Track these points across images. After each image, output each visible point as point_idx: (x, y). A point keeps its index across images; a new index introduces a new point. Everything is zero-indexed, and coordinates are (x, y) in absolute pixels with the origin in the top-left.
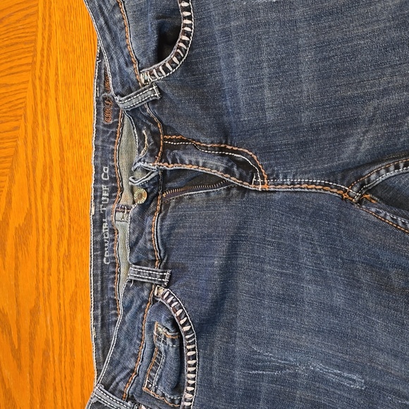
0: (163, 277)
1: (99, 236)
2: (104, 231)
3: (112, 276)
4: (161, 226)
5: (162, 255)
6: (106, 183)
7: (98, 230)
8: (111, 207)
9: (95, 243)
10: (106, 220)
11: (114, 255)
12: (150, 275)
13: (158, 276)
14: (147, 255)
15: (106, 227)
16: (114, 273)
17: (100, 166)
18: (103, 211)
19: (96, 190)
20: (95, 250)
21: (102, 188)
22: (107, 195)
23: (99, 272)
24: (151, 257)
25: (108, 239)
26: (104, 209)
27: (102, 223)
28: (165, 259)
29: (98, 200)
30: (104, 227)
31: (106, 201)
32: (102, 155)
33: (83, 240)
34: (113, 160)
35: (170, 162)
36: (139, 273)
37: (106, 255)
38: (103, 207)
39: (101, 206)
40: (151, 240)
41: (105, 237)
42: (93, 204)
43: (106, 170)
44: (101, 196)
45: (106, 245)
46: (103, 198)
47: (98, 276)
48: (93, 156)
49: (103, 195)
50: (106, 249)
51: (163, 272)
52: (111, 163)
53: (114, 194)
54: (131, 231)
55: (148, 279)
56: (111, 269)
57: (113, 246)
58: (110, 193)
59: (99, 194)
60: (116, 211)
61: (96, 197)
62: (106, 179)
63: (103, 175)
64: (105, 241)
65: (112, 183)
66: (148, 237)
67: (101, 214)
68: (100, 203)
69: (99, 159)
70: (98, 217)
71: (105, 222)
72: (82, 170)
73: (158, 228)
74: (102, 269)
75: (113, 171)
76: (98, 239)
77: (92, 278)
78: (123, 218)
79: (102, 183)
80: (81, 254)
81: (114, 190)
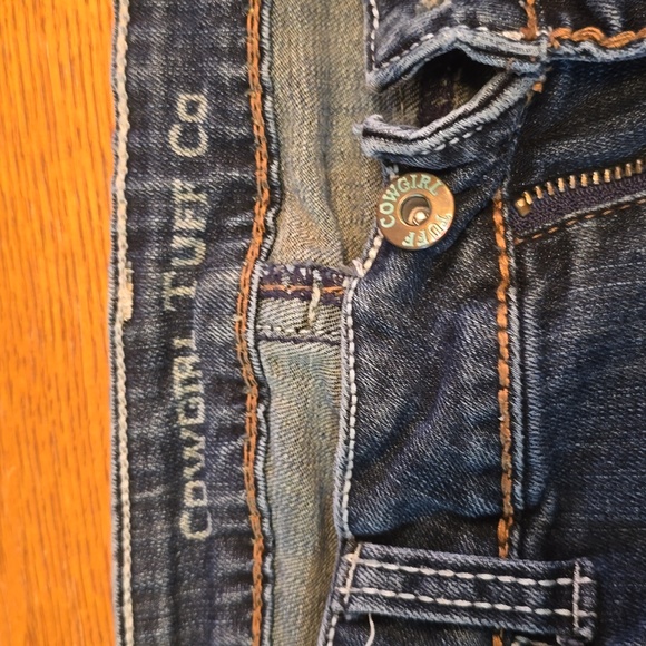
0: (559, 597)
1: (159, 416)
2: (178, 391)
3: (232, 596)
4: (544, 349)
5: (535, 489)
6: (189, 168)
7: (152, 390)
8: (232, 276)
9: (138, 448)
10: (192, 343)
11: (244, 497)
12: (482, 590)
13: (534, 597)
14: (460, 493)
15: (189, 373)
16: (244, 578)
17: (158, 91)
18: (175, 299)
19: (137, 205)
20: (139, 480)
21: (168, 195)
22: (200, 225)
23: (161, 579)
24: (478, 504)
25: (199, 430)
26: (181, 291)
27: (169, 354)
28: (548, 508)
29: (153, 253)
30: (178, 375)
31: (188, 252)
32: (171, 39)
33: (64, 438)
34: (239, 55)
35: (616, 21)
36: (412, 583)
37: (189, 502)
38: (175, 284)
39: (169, 276)
40: (490, 424)
41: (183, 421)
42: (125, 271)
43: (193, 107)
44: (167, 233)
45: (188, 453)
46: (179, 242)
47: (154, 597)
48: (122, 46)
49: (179, 224)
50: (188, 472)
51: (553, 575)
52: (227, 71)
53: (235, 221)
54: (369, 382)
55: (473, 611)
56: (228, 563)
57: (237, 457)
58: (216, 217)
59: (155, 221)
60: (261, 296)
61: (137, 241)
62: (189, 153)
63: (174, 133)
64: (185, 434)
65: (228, 165)
66: (473, 409)
67: (166, 318)
68: (164, 263)
69: (156, 58)
70: (150, 329)
71: (185, 351)
72: (51, 126)
73: (531, 359)
74: (174, 563)
75: (238, 106)
76: (154, 429)
77: (128, 608)
78: (305, 323)
79: (168, 172)
80: (55, 497)
81: (237, 197)
